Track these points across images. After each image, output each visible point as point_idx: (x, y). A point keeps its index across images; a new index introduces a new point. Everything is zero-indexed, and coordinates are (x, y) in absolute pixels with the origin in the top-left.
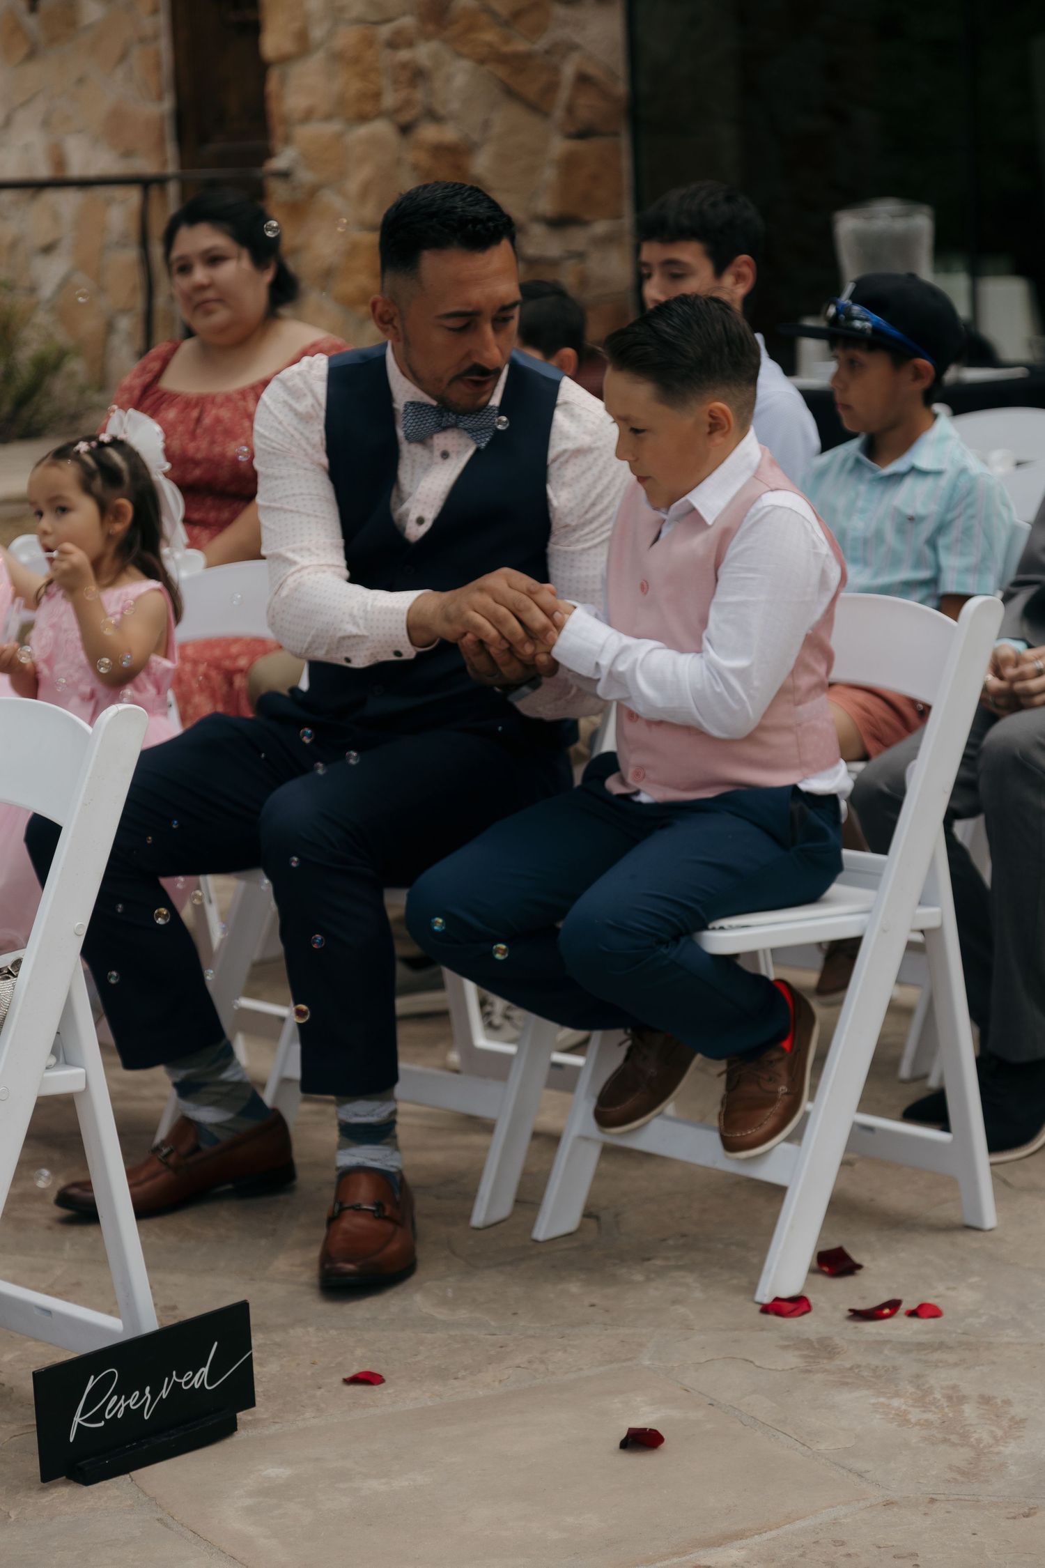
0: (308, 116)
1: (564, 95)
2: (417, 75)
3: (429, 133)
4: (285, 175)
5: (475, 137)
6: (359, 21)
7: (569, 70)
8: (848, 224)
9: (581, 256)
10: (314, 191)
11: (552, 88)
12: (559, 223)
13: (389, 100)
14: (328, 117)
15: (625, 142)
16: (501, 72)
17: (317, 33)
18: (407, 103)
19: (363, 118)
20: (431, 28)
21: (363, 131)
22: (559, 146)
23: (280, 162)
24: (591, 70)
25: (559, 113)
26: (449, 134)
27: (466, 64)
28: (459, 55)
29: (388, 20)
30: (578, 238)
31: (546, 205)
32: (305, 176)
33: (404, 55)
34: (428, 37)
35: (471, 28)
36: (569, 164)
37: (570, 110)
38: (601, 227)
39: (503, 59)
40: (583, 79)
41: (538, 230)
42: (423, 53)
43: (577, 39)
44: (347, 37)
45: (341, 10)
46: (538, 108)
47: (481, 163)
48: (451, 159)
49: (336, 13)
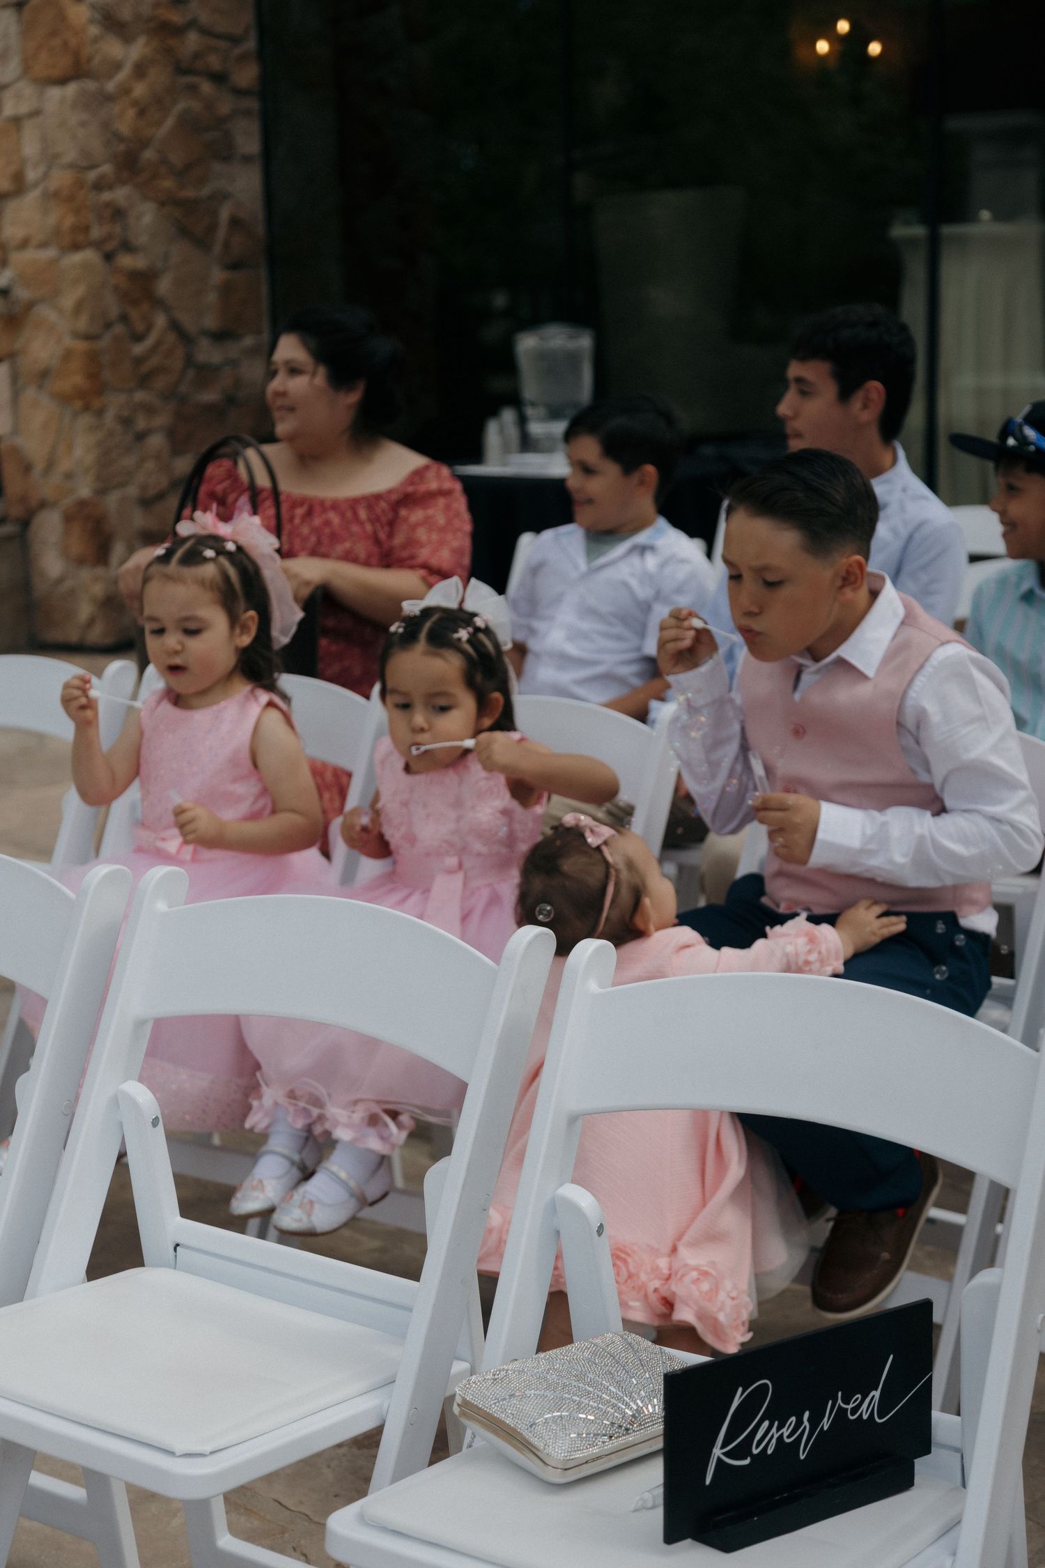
0: (24, 244)
1: (221, 234)
2: (117, 213)
3: (127, 261)
4: (4, 292)
5: (159, 265)
6: (72, 166)
7: (225, 214)
8: (527, 344)
9: (234, 363)
10: (30, 305)
11: (212, 228)
12: (221, 336)
13: (96, 232)
14: (43, 245)
15: (263, 273)
16: (177, 213)
17: (31, 175)
18: (109, 237)
19: (76, 247)
20: (125, 175)
21: (78, 257)
22: (218, 275)
24: (240, 214)
25: (217, 248)
26: (139, 262)
27: (151, 206)
28: (146, 198)
29: (93, 167)
30: (233, 350)
31: (210, 322)
32: (22, 294)
33: (106, 196)
34: (123, 183)
35: (154, 177)
36: (226, 290)
37: (227, 245)
38: (248, 341)
39: (178, 203)
40: (235, 222)
41: (204, 343)
42: (120, 195)
43: (228, 190)
44: (61, 179)
45: (56, 156)
46: (202, 242)
47: (164, 286)
48: (142, 282)
49: (50, 158)
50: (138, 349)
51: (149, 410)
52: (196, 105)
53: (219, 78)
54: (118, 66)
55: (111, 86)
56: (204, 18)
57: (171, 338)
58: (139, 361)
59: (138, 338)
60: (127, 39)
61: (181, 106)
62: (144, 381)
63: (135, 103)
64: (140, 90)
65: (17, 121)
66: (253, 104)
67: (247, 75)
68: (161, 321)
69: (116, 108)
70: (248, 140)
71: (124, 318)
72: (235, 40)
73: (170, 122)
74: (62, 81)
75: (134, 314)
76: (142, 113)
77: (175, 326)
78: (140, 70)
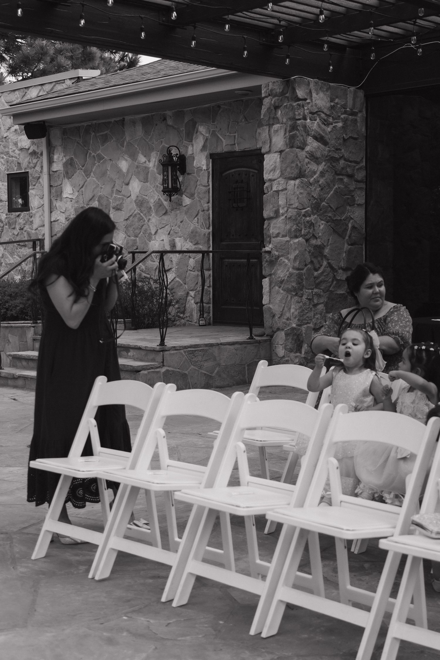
0: (278, 235)
1: (348, 232)
2: (311, 225)
3: (314, 242)
4: (269, 252)
5: (325, 244)
6: (297, 208)
7: (350, 225)
10: (279, 257)
11: (346, 230)
13: (304, 232)
14: (283, 236)
15: (364, 246)
16: (333, 225)
17: (281, 211)
18: (309, 232)
19: (296, 237)
20: (315, 211)
21: (297, 240)
22: (346, 247)
23: (267, 249)
24: (356, 226)
25: (347, 238)
26: (319, 242)
27: (323, 222)
28: (322, 220)
29: (304, 209)
31: (342, 264)
32: (275, 253)
33: (308, 218)
34: (314, 214)
35: (325, 212)
36: (349, 252)
37: (350, 237)
39: (333, 221)
40: (353, 227)
41: (340, 271)
42: (313, 218)
43: (352, 216)
44: (292, 212)
45: (291, 205)
46: (342, 235)
47: (326, 251)
48: (319, 249)
49: (289, 205)
50: (316, 274)
51: (319, 296)
52: (342, 186)
53: (351, 176)
54: (315, 173)
55: (312, 180)
56: (346, 155)
57: (329, 269)
58: (316, 278)
59: (316, 270)
60: (318, 164)
61: (336, 186)
62: (317, 286)
63: (320, 185)
64: (322, 181)
65: (277, 192)
66: (363, 186)
67: (361, 175)
68: (325, 263)
69: (313, 188)
70: (360, 198)
71: (312, 262)
72: (357, 163)
73: (332, 192)
74: (295, 179)
75: (315, 261)
76: (322, 189)
77: (330, 265)
78: (322, 174)
